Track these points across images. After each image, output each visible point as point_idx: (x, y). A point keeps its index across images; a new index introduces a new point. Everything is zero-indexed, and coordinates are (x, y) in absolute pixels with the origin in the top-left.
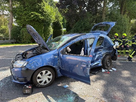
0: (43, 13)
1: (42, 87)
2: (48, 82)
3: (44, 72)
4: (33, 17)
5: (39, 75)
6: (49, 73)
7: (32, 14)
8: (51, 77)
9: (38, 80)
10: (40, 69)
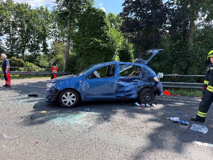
0: (105, 39)
1: (66, 107)
2: (72, 103)
3: (68, 93)
4: (92, 45)
5: (64, 96)
6: (73, 95)
7: (92, 41)
8: (75, 100)
9: (63, 101)
10: (65, 90)
